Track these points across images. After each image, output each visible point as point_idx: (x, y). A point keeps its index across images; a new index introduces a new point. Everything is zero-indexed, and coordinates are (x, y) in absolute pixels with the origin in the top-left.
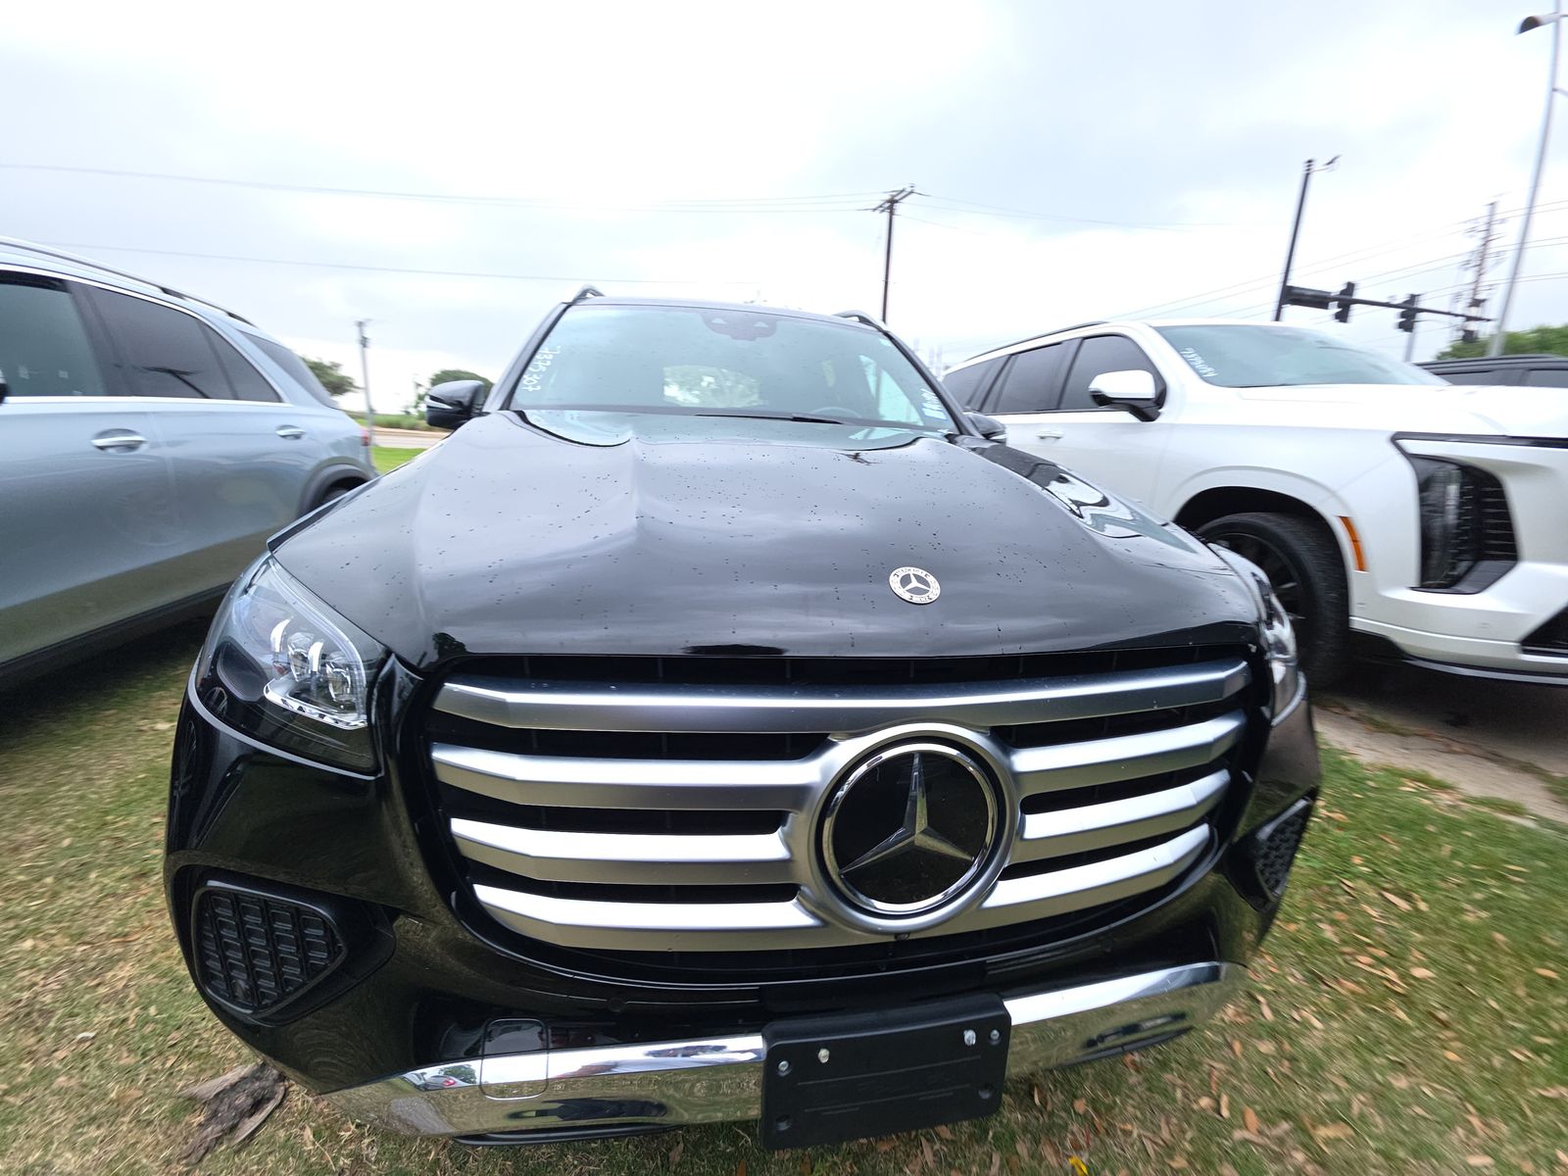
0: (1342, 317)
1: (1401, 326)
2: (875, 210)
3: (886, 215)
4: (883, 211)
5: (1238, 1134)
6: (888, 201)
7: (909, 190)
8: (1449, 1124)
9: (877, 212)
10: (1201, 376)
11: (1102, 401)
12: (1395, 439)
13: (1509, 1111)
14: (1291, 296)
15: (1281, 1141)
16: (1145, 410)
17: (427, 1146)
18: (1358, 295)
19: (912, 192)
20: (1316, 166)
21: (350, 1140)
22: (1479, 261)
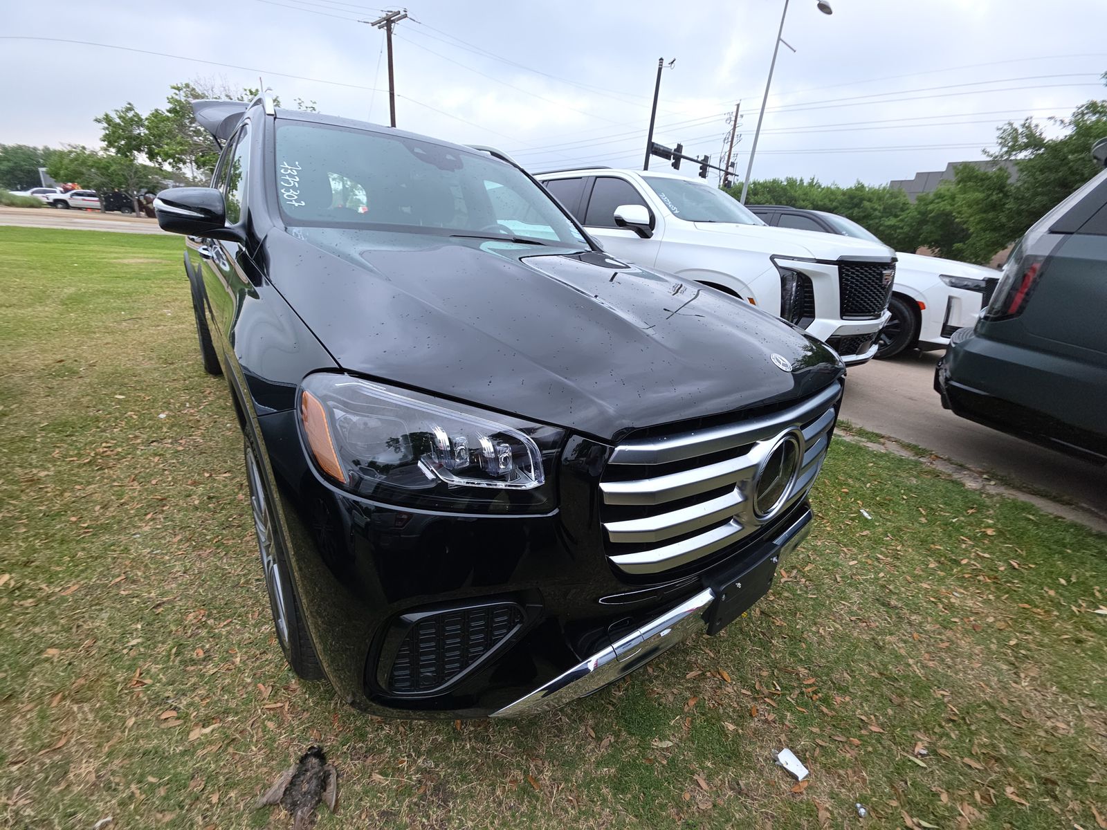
0: (676, 166)
1: (700, 174)
2: (373, 24)
3: (384, 31)
4: (380, 28)
5: (783, 580)
6: (384, 19)
7: (402, 13)
8: (838, 553)
9: (376, 27)
10: (672, 212)
11: (621, 223)
12: (772, 258)
13: (853, 543)
14: (653, 149)
15: (796, 578)
16: (644, 231)
17: (460, 744)
18: (684, 153)
19: (405, 16)
20: (665, 63)
21: (409, 767)
22: (732, 139)
